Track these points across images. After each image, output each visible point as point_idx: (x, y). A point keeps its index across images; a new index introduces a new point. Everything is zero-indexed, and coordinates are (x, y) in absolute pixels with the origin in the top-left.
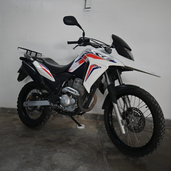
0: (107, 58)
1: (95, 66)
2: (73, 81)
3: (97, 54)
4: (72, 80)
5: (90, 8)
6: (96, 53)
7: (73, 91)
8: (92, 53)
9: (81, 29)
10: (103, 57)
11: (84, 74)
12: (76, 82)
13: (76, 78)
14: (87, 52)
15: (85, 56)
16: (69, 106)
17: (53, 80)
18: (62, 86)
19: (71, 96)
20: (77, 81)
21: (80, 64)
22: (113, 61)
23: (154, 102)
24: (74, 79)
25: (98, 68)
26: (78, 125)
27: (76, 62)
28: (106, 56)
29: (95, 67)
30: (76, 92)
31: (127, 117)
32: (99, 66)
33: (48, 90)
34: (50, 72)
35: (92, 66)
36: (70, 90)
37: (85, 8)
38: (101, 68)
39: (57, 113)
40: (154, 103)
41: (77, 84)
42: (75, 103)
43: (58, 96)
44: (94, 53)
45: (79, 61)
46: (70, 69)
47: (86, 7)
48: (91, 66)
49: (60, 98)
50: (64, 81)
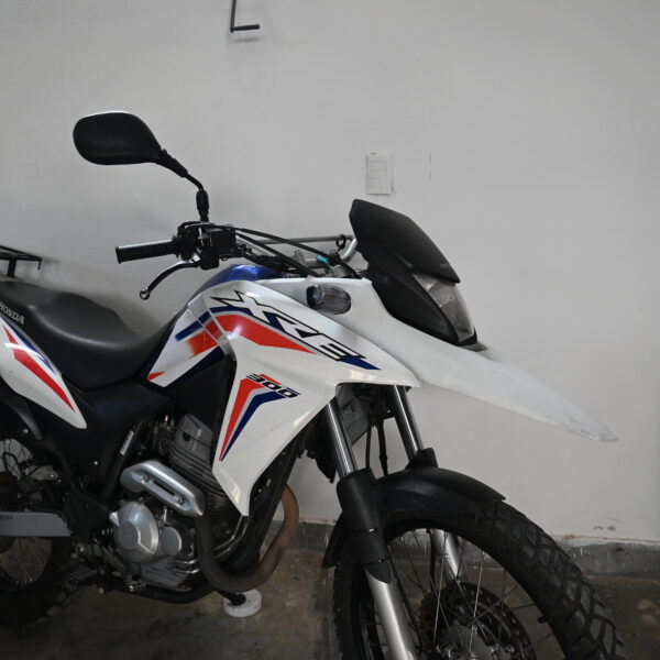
0: (326, 342)
1: (266, 384)
2: (176, 425)
3: (273, 318)
4: (169, 422)
5: (257, 27)
6: (266, 314)
7: (171, 490)
8: (247, 311)
9: (185, 179)
10: (304, 334)
11: (218, 416)
12: (187, 437)
13: (186, 417)
14: (219, 300)
15: (213, 322)
16: (156, 558)
17: (77, 420)
18: (123, 452)
19: (162, 513)
20: (192, 433)
21: (197, 351)
22: (357, 361)
23: (583, 611)
24: (177, 418)
25: (281, 397)
26: (226, 601)
27: (180, 336)
28: (318, 334)
29: (266, 390)
30: (184, 499)
31: (443, 649)
32: (285, 383)
33: (58, 468)
34: (64, 378)
35: (247, 385)
36: (159, 483)
37: (233, 29)
38: (294, 395)
39: (102, 591)
40: (583, 620)
41: (194, 447)
42: (186, 549)
43: (105, 508)
44: (258, 312)
45: (190, 337)
46: (153, 371)
47: (236, 25)
48: (243, 382)
49: (114, 516)
50: (131, 428)
